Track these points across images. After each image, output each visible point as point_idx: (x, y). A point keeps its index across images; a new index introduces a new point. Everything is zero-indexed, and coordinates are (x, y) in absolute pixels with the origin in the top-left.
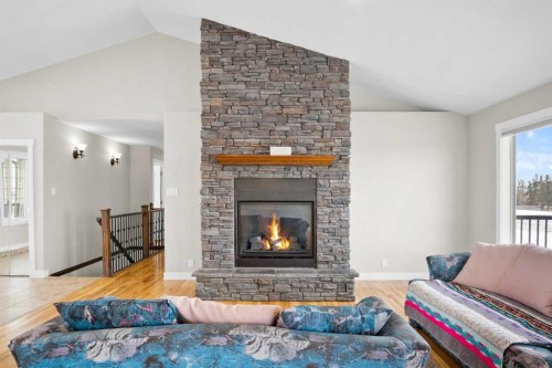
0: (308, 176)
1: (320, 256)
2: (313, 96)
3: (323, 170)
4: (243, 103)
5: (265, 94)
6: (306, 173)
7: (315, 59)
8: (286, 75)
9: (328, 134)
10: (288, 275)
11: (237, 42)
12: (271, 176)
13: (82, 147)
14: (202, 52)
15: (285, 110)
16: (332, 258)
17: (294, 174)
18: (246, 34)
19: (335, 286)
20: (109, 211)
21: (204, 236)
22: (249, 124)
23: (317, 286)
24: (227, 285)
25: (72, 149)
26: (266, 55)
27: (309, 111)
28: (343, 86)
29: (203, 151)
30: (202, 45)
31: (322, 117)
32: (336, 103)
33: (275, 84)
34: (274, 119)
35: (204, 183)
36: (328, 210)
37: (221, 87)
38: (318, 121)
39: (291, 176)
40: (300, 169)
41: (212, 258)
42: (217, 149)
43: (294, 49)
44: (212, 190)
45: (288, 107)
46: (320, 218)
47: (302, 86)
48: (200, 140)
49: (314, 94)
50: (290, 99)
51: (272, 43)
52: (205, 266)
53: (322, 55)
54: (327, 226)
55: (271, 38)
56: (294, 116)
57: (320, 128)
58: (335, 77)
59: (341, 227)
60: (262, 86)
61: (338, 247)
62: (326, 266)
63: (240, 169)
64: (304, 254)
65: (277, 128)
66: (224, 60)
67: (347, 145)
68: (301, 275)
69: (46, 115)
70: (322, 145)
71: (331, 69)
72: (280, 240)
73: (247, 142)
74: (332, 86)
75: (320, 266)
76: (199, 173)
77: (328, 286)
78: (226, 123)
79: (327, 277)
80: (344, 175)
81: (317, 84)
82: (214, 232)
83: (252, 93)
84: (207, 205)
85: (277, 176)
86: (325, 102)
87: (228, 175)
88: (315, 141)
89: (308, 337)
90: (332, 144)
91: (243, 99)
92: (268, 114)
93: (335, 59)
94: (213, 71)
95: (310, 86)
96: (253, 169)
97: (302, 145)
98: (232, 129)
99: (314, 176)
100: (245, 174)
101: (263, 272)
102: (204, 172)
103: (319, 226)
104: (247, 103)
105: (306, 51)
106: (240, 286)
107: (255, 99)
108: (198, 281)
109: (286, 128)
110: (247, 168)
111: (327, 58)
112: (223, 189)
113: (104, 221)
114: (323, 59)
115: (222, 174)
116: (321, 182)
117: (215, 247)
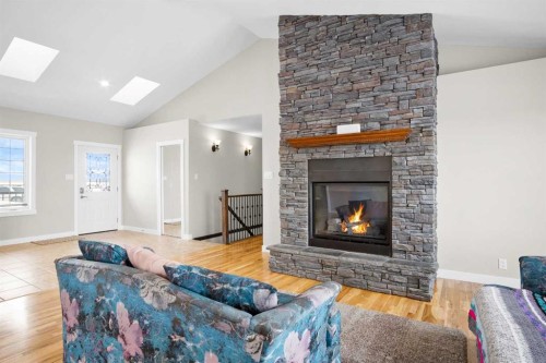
0: (381, 154)
1: (396, 243)
2: (386, 64)
3: (399, 146)
4: (315, 86)
5: (335, 73)
6: (379, 151)
7: (388, 22)
8: (358, 48)
9: (404, 104)
10: (351, 260)
11: (309, 29)
12: (343, 156)
13: (218, 142)
14: (280, 46)
15: (356, 86)
16: (410, 248)
17: (365, 152)
18: (317, 18)
19: (404, 280)
20: (226, 192)
21: (282, 214)
22: (319, 106)
23: (383, 276)
24: (294, 261)
25: (212, 145)
26: (336, 33)
27: (382, 81)
28: (424, 45)
29: (282, 136)
30: (280, 40)
31: (398, 86)
32: (413, 67)
33: (345, 60)
34: (345, 97)
35: (282, 165)
36: (405, 192)
37: (295, 75)
38: (393, 91)
39: (362, 154)
40: (373, 146)
41: (289, 235)
42: (293, 134)
43: (364, 19)
44: (288, 171)
45: (359, 81)
46: (395, 200)
47: (374, 56)
48: (279, 126)
49: (387, 62)
50: (361, 73)
51: (341, 19)
52: (283, 242)
53: (397, 16)
54: (404, 210)
55: (341, 14)
56: (365, 91)
57: (394, 98)
58: (412, 37)
59: (422, 212)
60: (331, 65)
61: (417, 236)
62: (403, 256)
63: (312, 150)
64: (380, 240)
65: (348, 106)
66: (298, 49)
67: (430, 114)
68: (364, 261)
69: (190, 121)
70: (397, 117)
71: (408, 29)
72: (358, 224)
73: (318, 124)
74: (409, 49)
75: (395, 255)
76: (278, 157)
77: (396, 278)
78: (300, 108)
79: (394, 267)
80: (426, 150)
81: (392, 50)
82: (291, 211)
83: (323, 76)
84: (284, 186)
85: (348, 156)
86: (401, 69)
87: (302, 157)
88: (390, 114)
89: (176, 293)
90: (409, 115)
91: (315, 82)
92: (339, 93)
93: (413, 17)
94: (289, 61)
95: (382, 54)
96: (324, 150)
97: (374, 120)
98: (306, 113)
99: (388, 154)
100: (317, 156)
101: (329, 254)
102: (282, 155)
103: (394, 209)
104: (319, 85)
105: (378, 17)
106: (305, 264)
107: (326, 80)
108: (271, 254)
109: (357, 105)
110: (319, 150)
111: (403, 17)
112: (297, 171)
113: (224, 198)
114: (399, 20)
115: (297, 157)
116: (396, 159)
117: (291, 225)
